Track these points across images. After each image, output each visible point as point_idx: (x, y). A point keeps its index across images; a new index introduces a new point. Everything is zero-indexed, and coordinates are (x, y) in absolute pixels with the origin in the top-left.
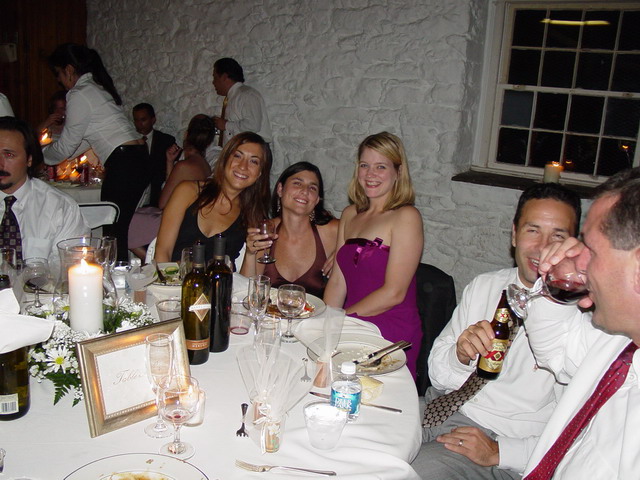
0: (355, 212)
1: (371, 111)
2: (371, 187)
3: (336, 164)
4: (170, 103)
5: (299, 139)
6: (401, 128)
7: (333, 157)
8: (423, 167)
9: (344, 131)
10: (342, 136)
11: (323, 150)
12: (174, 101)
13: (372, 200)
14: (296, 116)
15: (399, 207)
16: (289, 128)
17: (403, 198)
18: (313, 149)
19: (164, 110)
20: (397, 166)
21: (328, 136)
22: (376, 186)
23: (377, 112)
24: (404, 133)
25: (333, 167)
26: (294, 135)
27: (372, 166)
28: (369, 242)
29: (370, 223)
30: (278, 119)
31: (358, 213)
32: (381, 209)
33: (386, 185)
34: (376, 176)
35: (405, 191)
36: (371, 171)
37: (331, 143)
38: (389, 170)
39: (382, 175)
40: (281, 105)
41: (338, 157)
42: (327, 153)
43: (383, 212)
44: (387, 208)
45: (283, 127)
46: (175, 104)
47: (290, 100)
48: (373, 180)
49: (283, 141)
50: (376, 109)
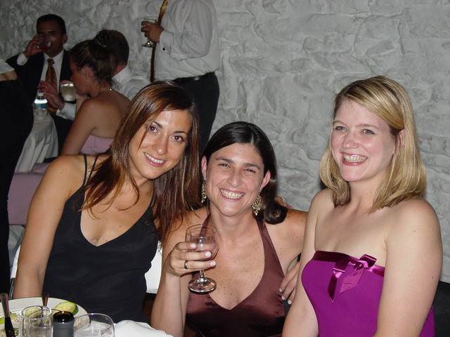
0: (331, 205)
1: (357, 19)
2: (351, 164)
3: (309, 95)
4: (85, 13)
5: (257, 61)
6: (400, 42)
7: (305, 85)
8: (434, 97)
9: (319, 48)
10: (316, 56)
11: (290, 76)
12: (90, 9)
13: (354, 186)
14: (252, 28)
15: (398, 200)
16: (244, 46)
17: (406, 184)
18: (278, 74)
19: (78, 23)
20: (395, 131)
21: (297, 56)
22: (359, 163)
23: (366, 20)
24: (406, 48)
25: (305, 98)
26: (249, 55)
27: (353, 129)
28: (353, 260)
29: (353, 228)
30: (228, 33)
31: (336, 206)
32: (371, 205)
33: (375, 162)
34: (358, 145)
35: (408, 173)
36: (351, 137)
37: (301, 65)
38: (381, 137)
39: (369, 145)
40: (232, 14)
41: (311, 85)
42: (296, 79)
43: (372, 210)
44: (380, 203)
45: (234, 44)
46: (91, 15)
47: (243, 6)
48: (354, 151)
49: (236, 64)
50: (364, 15)
